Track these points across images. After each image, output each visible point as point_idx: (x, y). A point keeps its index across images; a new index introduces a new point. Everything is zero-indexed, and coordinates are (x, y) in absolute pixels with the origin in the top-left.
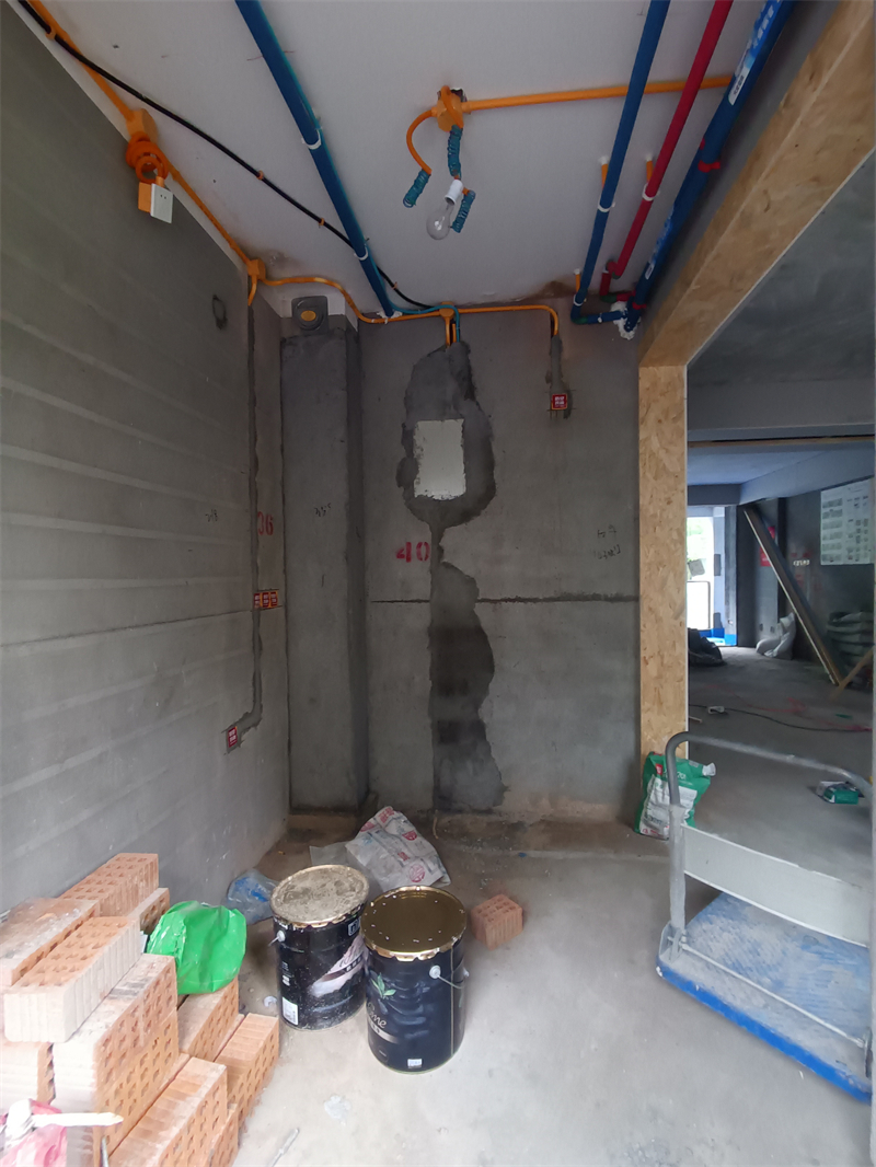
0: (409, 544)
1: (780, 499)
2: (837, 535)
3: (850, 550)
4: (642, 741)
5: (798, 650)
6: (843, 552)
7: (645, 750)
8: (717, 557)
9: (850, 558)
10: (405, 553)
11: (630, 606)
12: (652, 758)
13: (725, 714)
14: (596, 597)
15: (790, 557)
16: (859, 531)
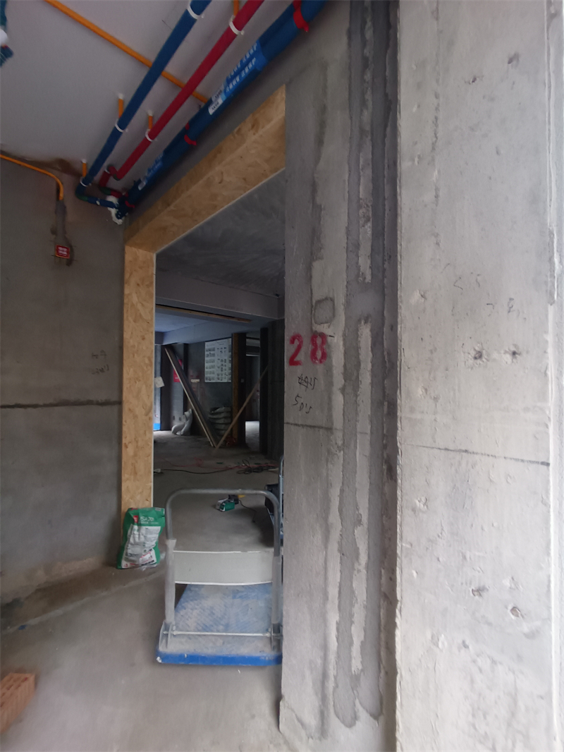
1: (185, 344)
2: (213, 367)
3: (218, 375)
4: (123, 503)
5: (194, 430)
6: (215, 376)
7: (124, 508)
9: (218, 378)
11: (115, 408)
12: (132, 514)
13: (161, 473)
14: (89, 403)
15: (190, 377)
16: (222, 365)
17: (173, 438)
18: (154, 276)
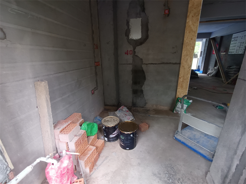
0: (128, 51)
1: (221, 36)
2: (235, 46)
3: (237, 50)
4: (177, 95)
5: (217, 75)
6: (235, 51)
7: (177, 97)
8: (201, 52)
9: (236, 52)
10: (127, 53)
11: (178, 65)
12: (179, 99)
13: (197, 89)
14: (170, 63)
15: (220, 52)
16: (241, 45)
17: (206, 77)
18: (201, 10)
